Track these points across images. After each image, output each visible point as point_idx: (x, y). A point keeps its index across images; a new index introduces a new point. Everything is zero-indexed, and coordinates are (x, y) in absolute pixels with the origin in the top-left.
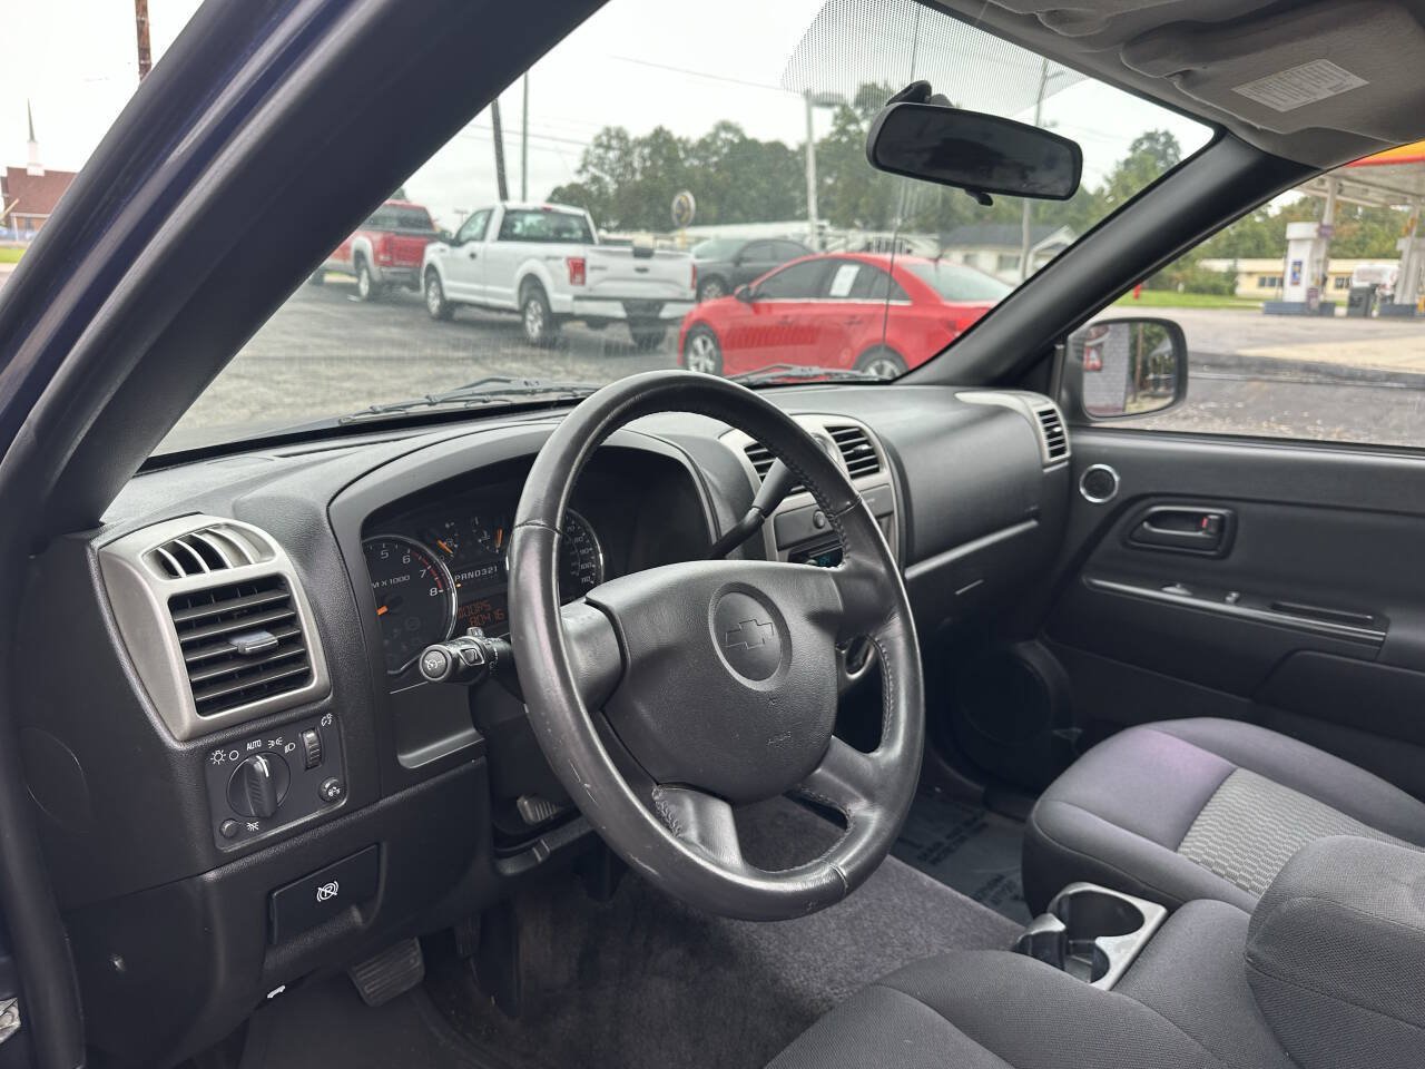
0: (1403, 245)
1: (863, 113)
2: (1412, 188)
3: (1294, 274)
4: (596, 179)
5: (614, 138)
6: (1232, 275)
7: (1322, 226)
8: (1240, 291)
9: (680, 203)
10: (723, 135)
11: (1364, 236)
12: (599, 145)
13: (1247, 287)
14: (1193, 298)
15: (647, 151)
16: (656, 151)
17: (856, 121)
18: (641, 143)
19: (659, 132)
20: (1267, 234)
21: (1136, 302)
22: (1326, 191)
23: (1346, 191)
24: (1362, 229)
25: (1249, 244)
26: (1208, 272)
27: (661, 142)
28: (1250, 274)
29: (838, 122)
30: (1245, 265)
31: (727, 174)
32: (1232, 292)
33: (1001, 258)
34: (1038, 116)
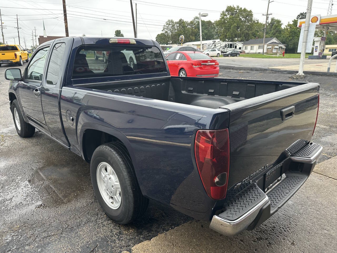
1: (228, 13)
3: (316, 49)
4: (166, 32)
5: (170, 22)
7: (322, 38)
9: (181, 38)
10: (196, 20)
12: (167, 24)
15: (178, 25)
16: (180, 24)
17: (226, 15)
18: (176, 23)
19: (180, 20)
22: (325, 29)
27: (181, 22)
29: (222, 16)
31: (197, 29)
33: (259, 46)
34: (267, 12)
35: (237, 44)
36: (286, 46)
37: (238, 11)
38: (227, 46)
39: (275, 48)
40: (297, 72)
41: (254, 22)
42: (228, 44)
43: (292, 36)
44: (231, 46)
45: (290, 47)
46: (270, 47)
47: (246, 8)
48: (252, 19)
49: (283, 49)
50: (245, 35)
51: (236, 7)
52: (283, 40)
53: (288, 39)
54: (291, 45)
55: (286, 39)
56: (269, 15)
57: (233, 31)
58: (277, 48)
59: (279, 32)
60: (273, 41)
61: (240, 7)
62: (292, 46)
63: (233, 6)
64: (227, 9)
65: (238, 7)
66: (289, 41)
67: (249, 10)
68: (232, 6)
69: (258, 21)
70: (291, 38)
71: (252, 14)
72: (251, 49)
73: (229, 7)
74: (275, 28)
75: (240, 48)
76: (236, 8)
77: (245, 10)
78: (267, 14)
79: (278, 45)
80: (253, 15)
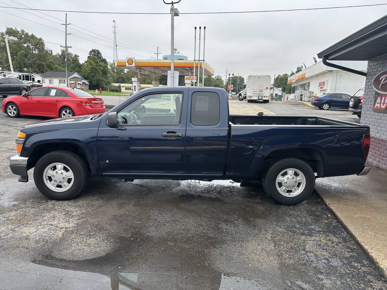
0: (153, 82)
2: (153, 71)
3: (134, 88)
6: (120, 87)
7: (138, 79)
8: (122, 91)
11: (145, 79)
13: (123, 90)
14: (112, 93)
20: (125, 77)
21: (101, 94)
22: (138, 71)
23: (141, 71)
24: (144, 77)
25: (121, 80)
26: (114, 86)
28: (123, 87)
30: (122, 85)
32: (120, 91)
33: (60, 80)
34: (66, 45)
35: (34, 76)
36: (89, 82)
37: (23, 36)
38: (22, 78)
39: (79, 84)
40: (170, 110)
41: (47, 52)
42: (23, 76)
43: (93, 72)
44: (27, 78)
45: (94, 83)
46: (73, 82)
47: (34, 35)
48: (44, 48)
49: (87, 85)
50: (37, 66)
51: (19, 30)
52: (84, 75)
53: (90, 75)
54: (94, 81)
55: (88, 75)
56: (69, 47)
57: (21, 60)
58: (80, 84)
59: (78, 67)
60: (75, 76)
61: (26, 31)
62: (95, 83)
63: (16, 29)
64: (7, 31)
65: (23, 31)
66: (91, 77)
67: (38, 38)
68: (14, 29)
69: (51, 51)
70: (93, 74)
71: (44, 42)
72: (50, 83)
73: (9, 29)
74: (74, 62)
75: (39, 81)
76: (20, 32)
77: (33, 36)
78: (66, 46)
79: (81, 81)
80: (45, 44)
